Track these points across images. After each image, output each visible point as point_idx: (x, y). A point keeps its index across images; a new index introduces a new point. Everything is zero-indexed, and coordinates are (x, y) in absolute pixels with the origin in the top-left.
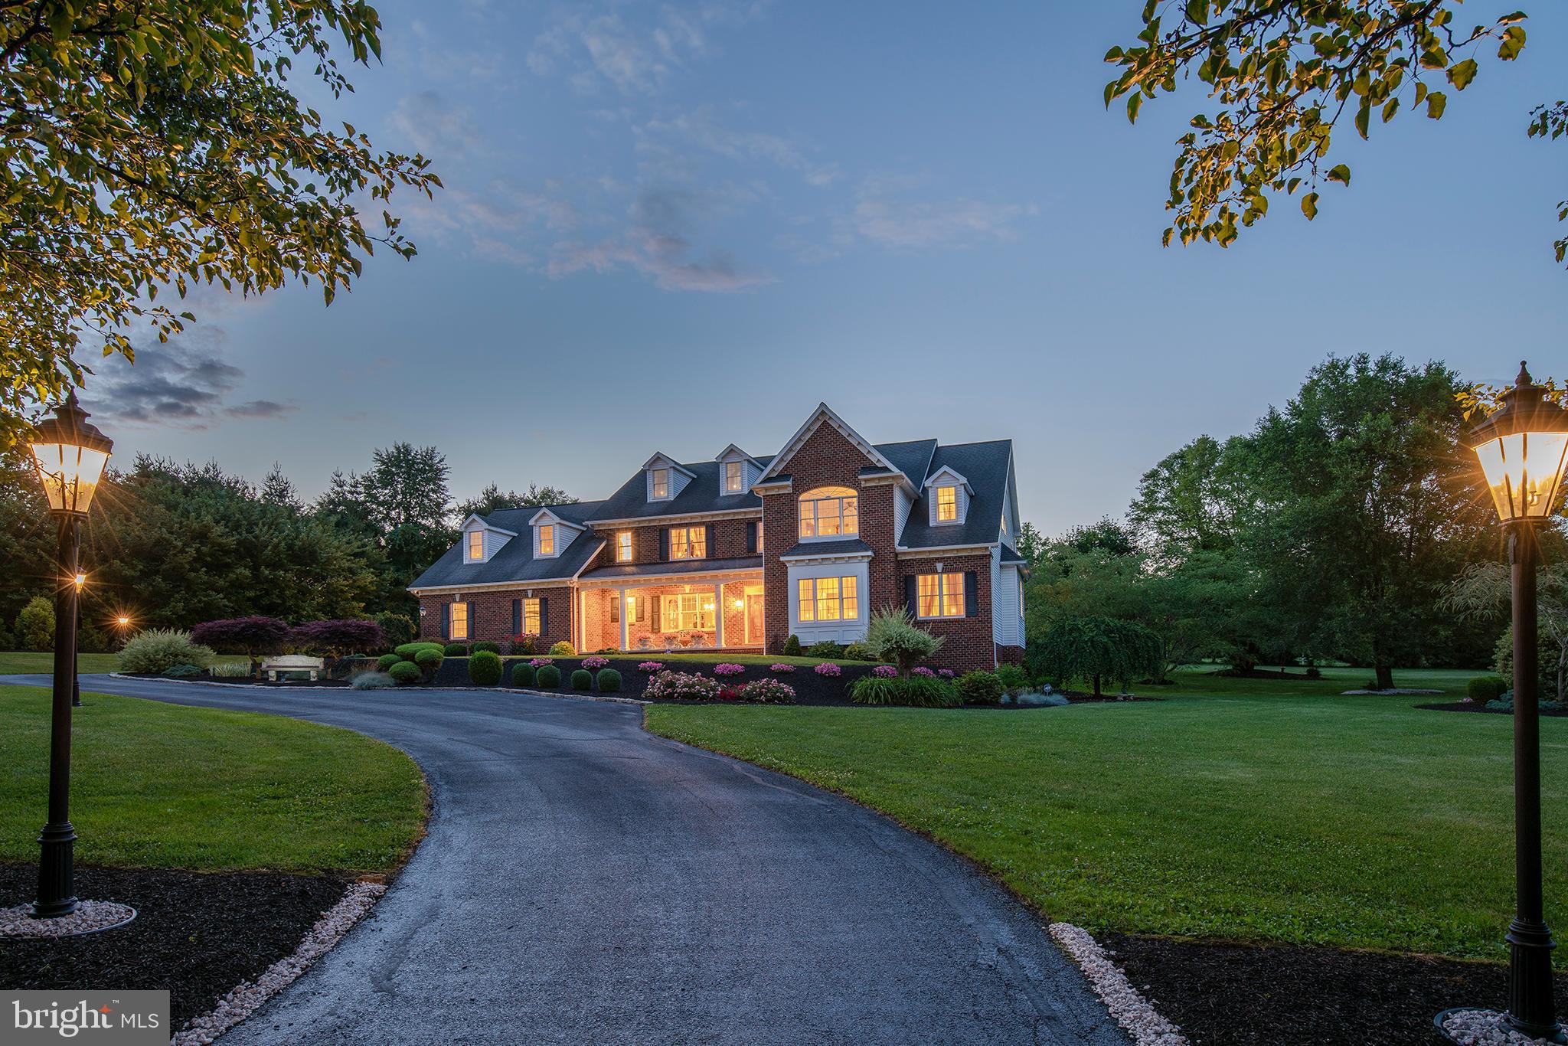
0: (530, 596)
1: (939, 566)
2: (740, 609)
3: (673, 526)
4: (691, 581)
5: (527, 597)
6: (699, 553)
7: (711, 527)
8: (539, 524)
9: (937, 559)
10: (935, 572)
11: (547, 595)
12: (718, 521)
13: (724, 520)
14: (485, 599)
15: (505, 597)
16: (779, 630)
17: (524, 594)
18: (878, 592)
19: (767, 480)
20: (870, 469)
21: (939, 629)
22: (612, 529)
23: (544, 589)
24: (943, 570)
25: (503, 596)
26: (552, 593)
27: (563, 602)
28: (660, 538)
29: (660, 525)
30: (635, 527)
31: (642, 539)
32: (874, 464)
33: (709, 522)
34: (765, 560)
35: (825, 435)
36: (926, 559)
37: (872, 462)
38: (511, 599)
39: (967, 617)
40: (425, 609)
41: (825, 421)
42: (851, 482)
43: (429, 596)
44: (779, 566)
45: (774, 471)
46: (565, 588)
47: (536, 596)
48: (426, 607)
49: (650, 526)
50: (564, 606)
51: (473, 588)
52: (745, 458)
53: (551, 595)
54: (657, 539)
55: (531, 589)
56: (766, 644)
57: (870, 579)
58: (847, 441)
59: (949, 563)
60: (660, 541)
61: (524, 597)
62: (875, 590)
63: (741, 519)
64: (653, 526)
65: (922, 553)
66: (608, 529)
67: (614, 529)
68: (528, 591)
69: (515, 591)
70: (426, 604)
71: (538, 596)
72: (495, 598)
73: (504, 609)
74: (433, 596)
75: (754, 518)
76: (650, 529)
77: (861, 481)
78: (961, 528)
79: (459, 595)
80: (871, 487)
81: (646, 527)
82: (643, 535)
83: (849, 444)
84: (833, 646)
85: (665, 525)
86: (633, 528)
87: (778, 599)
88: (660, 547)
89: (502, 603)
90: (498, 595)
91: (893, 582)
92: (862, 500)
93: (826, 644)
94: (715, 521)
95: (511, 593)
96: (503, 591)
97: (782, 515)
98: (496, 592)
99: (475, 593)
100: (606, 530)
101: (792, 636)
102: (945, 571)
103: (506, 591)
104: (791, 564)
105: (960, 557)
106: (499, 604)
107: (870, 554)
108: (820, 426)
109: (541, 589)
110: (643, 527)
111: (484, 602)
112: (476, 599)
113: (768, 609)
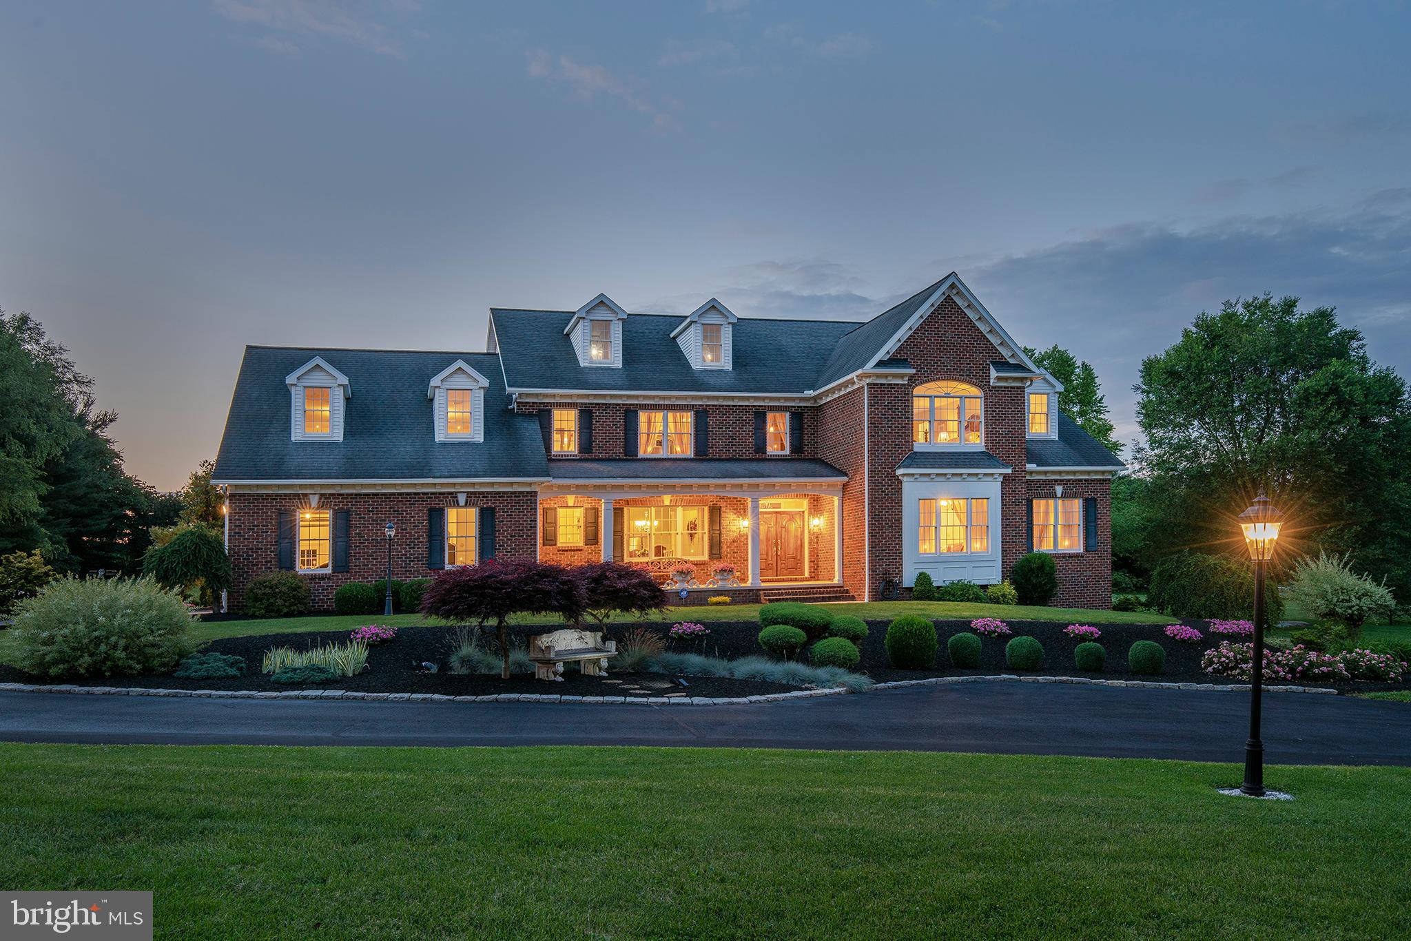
0: (462, 502)
1: (1059, 490)
2: (744, 531)
3: (646, 407)
4: (670, 489)
5: (456, 504)
6: (678, 449)
7: (701, 415)
8: (448, 385)
9: (1056, 481)
10: (1054, 496)
11: (493, 503)
12: (713, 406)
13: (723, 406)
14: (371, 505)
15: (412, 504)
16: (889, 565)
17: (450, 500)
18: (1008, 519)
19: (880, 364)
20: (1002, 364)
21: (1059, 566)
22: (547, 403)
23: (488, 493)
24: (1062, 495)
25: (408, 501)
26: (503, 500)
27: (524, 515)
28: (626, 422)
29: (627, 405)
30: (585, 404)
31: (596, 422)
32: (1005, 359)
33: (700, 405)
34: (871, 471)
35: (947, 314)
36: (1045, 481)
37: (1002, 356)
38: (425, 507)
39: (1086, 551)
40: (240, 520)
41: (949, 296)
42: (978, 379)
43: (250, 495)
44: (890, 480)
45: (888, 352)
46: (528, 492)
47: (473, 504)
48: (242, 516)
49: (610, 404)
50: (525, 521)
51: (354, 486)
52: (730, 321)
53: (501, 503)
54: (621, 425)
55: (465, 492)
56: (871, 584)
57: (1002, 502)
58: (974, 326)
59: (1069, 487)
60: (626, 427)
61: (451, 504)
62: (1005, 516)
63: (746, 406)
64: (614, 404)
65: (1046, 473)
66: (540, 403)
67: (550, 403)
68: (458, 494)
69: (432, 494)
70: (242, 509)
71: (477, 504)
72: (393, 505)
73: (410, 523)
74: (258, 495)
75: (765, 406)
76: (609, 407)
77: (989, 379)
78: (1061, 445)
79: (317, 497)
80: (1001, 387)
81: (603, 404)
82: (597, 416)
83: (976, 330)
84: (970, 586)
85: (633, 404)
86: (582, 404)
87: (888, 524)
88: (625, 436)
89: (407, 514)
90: (400, 499)
91: (1024, 508)
92: (990, 402)
93: (960, 583)
94: (710, 405)
95: (423, 498)
96: (408, 494)
97: (893, 412)
98: (395, 495)
99: (352, 494)
100: (536, 403)
101: (921, 574)
102: (1064, 496)
103: (415, 494)
104: (912, 479)
105: (1081, 480)
106: (400, 514)
107: (1009, 471)
108: (942, 302)
109: (483, 493)
110: (599, 404)
111: (369, 511)
112: (354, 505)
113: (874, 536)
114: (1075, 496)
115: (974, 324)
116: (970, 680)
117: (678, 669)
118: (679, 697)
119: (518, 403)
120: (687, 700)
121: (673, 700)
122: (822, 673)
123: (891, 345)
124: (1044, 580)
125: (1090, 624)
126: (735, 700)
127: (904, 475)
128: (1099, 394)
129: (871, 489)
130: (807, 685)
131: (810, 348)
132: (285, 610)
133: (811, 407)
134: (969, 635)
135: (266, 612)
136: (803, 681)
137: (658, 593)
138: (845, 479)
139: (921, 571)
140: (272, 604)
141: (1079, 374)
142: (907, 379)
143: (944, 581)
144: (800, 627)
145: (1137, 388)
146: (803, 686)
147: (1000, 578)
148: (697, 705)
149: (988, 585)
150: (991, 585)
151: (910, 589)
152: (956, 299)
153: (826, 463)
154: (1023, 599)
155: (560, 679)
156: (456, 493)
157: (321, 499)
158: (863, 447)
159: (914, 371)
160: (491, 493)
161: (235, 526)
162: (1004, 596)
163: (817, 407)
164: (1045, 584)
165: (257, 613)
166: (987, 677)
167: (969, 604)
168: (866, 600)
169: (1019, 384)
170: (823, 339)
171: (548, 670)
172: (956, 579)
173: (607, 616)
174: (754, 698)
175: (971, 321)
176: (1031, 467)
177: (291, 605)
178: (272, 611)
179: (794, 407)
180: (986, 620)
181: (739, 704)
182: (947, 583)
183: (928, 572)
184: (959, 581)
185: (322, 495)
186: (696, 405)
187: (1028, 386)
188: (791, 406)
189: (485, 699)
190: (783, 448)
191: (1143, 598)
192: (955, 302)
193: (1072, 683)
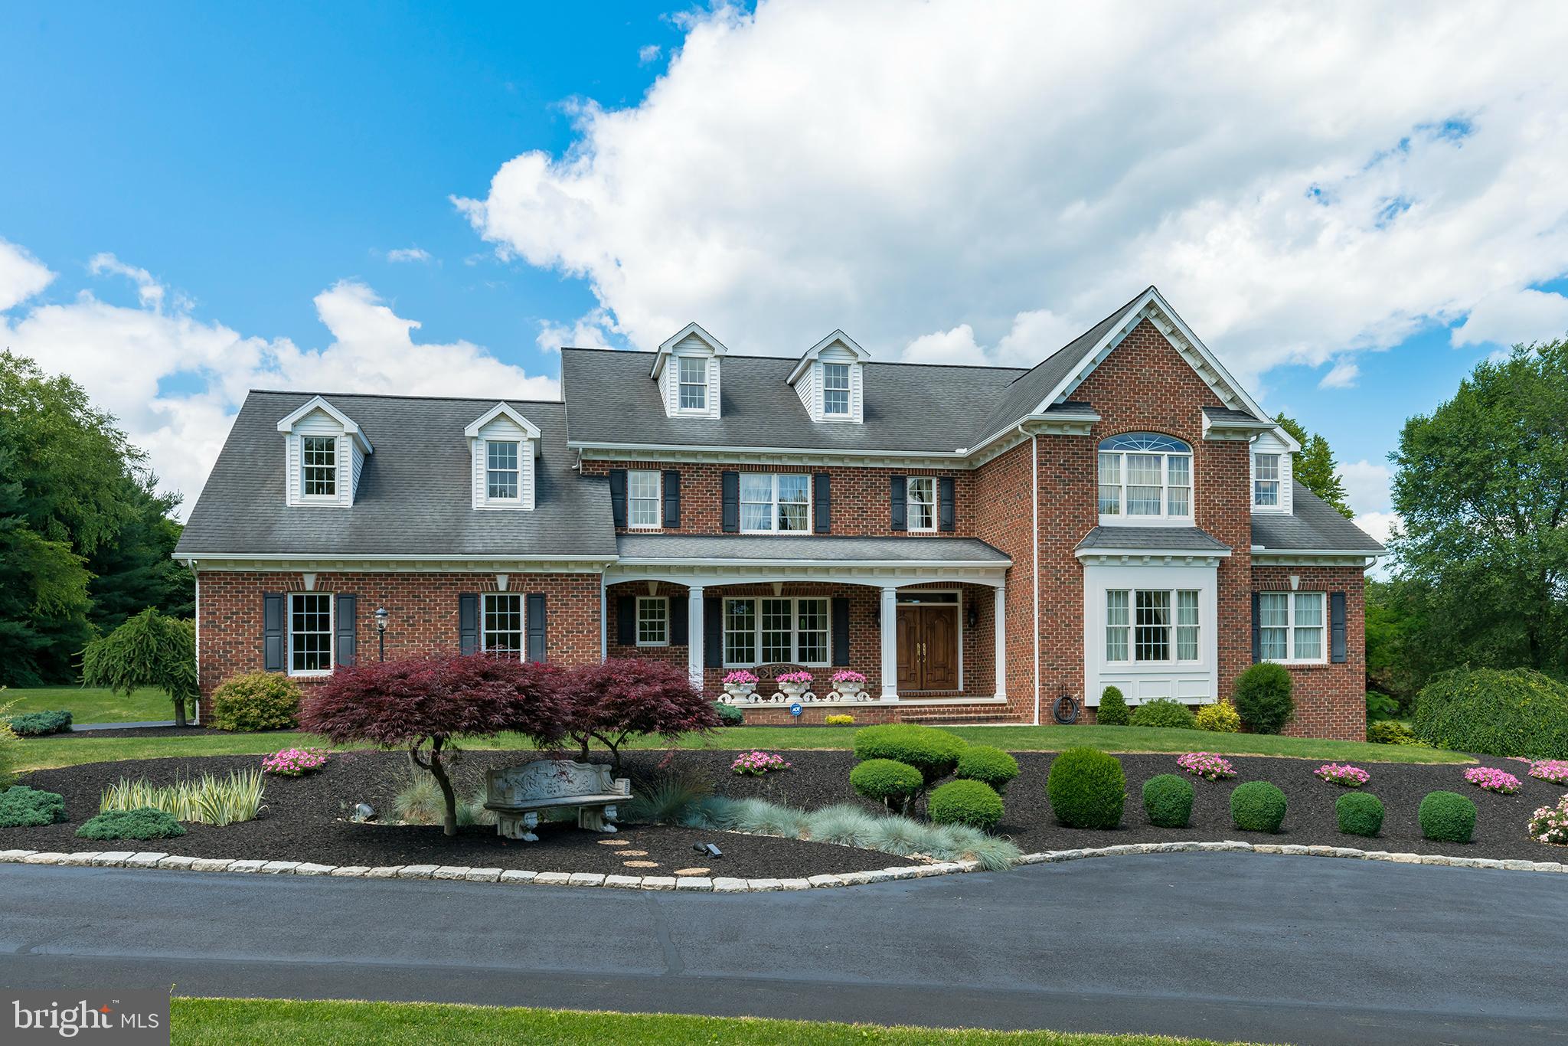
0: (503, 586)
1: (1295, 581)
3: (748, 469)
4: (777, 574)
5: (495, 589)
7: (823, 479)
8: (487, 434)
9: (1291, 568)
10: (1288, 588)
11: (544, 589)
12: (837, 467)
13: (849, 468)
14: (384, 588)
15: (438, 588)
16: (1066, 677)
17: (486, 584)
18: (1226, 618)
19: (1053, 408)
20: (1217, 409)
21: (1295, 680)
22: (621, 462)
23: (537, 575)
24: (1299, 587)
25: (432, 584)
26: (556, 584)
27: (584, 604)
28: (723, 487)
29: (723, 465)
30: (671, 463)
31: (685, 487)
32: (1223, 404)
33: (819, 467)
34: (1041, 551)
35: (1144, 343)
36: (1275, 568)
37: (1219, 400)
38: (454, 592)
39: (1332, 663)
40: (215, 605)
41: (1146, 319)
42: (1185, 430)
43: (226, 573)
44: (1067, 563)
45: (1064, 393)
46: (589, 575)
47: (517, 589)
48: (217, 601)
49: (703, 464)
50: (586, 612)
51: (360, 563)
52: (860, 360)
53: (554, 589)
54: (717, 491)
55: (505, 574)
56: (1042, 701)
57: (1219, 596)
58: (1181, 359)
59: (1308, 577)
60: (723, 495)
61: (487, 588)
62: (1223, 614)
63: (880, 469)
64: (707, 464)
65: (1276, 557)
66: (612, 462)
67: (626, 462)
68: (498, 577)
69: (464, 575)
70: (217, 592)
71: (522, 589)
72: (413, 588)
73: (435, 613)
74: (238, 574)
75: (905, 469)
76: (701, 468)
77: (1201, 431)
78: (1298, 522)
79: (314, 577)
80: (1217, 442)
81: (694, 464)
82: (686, 479)
83: (1183, 365)
84: (1176, 706)
85: (733, 465)
86: (666, 463)
87: (1065, 622)
88: (723, 507)
89: (430, 601)
90: (421, 581)
91: (1248, 603)
92: (1202, 462)
93: (1162, 703)
94: (832, 467)
95: (452, 580)
96: (432, 575)
97: (1071, 473)
98: (415, 575)
99: (358, 574)
100: (607, 462)
101: (1108, 689)
102: (1302, 590)
103: (441, 575)
104: (1096, 562)
105: (1324, 568)
106: (422, 601)
107: (1229, 554)
108: (1137, 327)
109: (530, 575)
110: (688, 464)
111: (381, 596)
112: (362, 588)
113: (1046, 637)
114: (1317, 590)
115: (1180, 356)
116: (1175, 848)
117: (730, 823)
118: (693, 876)
119: (583, 461)
120: (706, 882)
121: (682, 882)
122: (942, 835)
123: (1067, 383)
124: (1275, 699)
125: (1353, 764)
126: (787, 883)
127: (1085, 557)
128: (1335, 475)
129: (1042, 575)
130: (917, 855)
131: (967, 398)
132: (264, 723)
133: (965, 471)
134: (1176, 778)
135: (239, 725)
136: (912, 848)
137: (695, 708)
138: (1008, 563)
139: (1109, 685)
140: (245, 716)
141: (1311, 449)
142: (1090, 429)
143: (1141, 699)
144: (912, 763)
145: (1393, 456)
146: (911, 857)
147: (1215, 696)
148: (722, 892)
149: (1198, 706)
150: (1203, 706)
151: (1093, 709)
152: (1156, 323)
153: (985, 544)
154: (1248, 726)
155: (531, 837)
156: (495, 574)
157: (317, 579)
158: (1031, 521)
159: (1098, 418)
160: (540, 575)
161: (208, 613)
162: (1221, 720)
163: (973, 471)
164: (1276, 706)
165: (226, 727)
166: (1202, 844)
167: (1174, 730)
168: (1036, 723)
169: (1241, 438)
170: (984, 388)
171: (514, 824)
172: (1156, 696)
173: (623, 740)
174: (817, 880)
175: (1176, 352)
176: (1258, 549)
177: (271, 717)
178: (246, 724)
179: (944, 470)
180: (1200, 754)
181: (791, 890)
182: (1145, 702)
183: (1118, 686)
184: (1160, 699)
185: (319, 574)
186: (814, 467)
187: (1254, 442)
188: (940, 470)
189: (379, 874)
190: (928, 523)
191: (1406, 726)
192: (1155, 328)
193: (1335, 856)
